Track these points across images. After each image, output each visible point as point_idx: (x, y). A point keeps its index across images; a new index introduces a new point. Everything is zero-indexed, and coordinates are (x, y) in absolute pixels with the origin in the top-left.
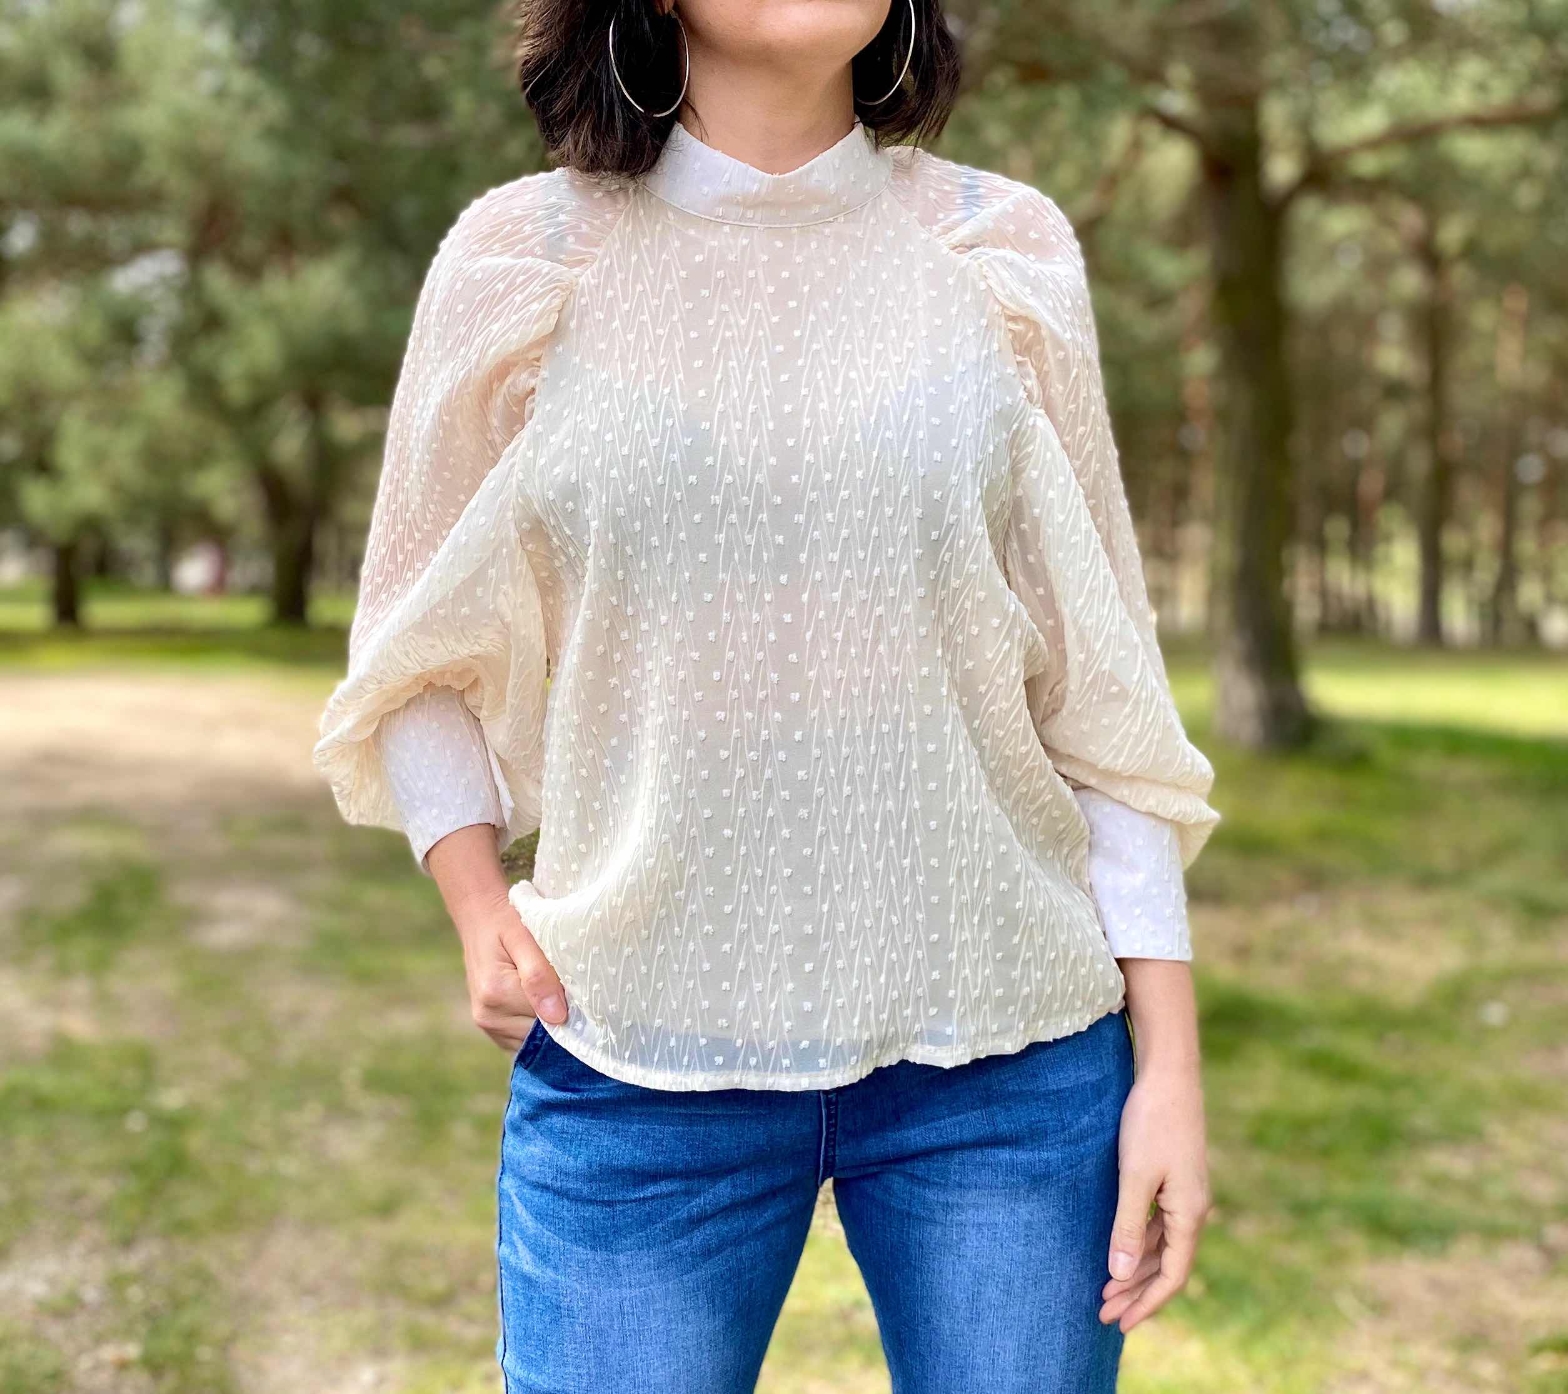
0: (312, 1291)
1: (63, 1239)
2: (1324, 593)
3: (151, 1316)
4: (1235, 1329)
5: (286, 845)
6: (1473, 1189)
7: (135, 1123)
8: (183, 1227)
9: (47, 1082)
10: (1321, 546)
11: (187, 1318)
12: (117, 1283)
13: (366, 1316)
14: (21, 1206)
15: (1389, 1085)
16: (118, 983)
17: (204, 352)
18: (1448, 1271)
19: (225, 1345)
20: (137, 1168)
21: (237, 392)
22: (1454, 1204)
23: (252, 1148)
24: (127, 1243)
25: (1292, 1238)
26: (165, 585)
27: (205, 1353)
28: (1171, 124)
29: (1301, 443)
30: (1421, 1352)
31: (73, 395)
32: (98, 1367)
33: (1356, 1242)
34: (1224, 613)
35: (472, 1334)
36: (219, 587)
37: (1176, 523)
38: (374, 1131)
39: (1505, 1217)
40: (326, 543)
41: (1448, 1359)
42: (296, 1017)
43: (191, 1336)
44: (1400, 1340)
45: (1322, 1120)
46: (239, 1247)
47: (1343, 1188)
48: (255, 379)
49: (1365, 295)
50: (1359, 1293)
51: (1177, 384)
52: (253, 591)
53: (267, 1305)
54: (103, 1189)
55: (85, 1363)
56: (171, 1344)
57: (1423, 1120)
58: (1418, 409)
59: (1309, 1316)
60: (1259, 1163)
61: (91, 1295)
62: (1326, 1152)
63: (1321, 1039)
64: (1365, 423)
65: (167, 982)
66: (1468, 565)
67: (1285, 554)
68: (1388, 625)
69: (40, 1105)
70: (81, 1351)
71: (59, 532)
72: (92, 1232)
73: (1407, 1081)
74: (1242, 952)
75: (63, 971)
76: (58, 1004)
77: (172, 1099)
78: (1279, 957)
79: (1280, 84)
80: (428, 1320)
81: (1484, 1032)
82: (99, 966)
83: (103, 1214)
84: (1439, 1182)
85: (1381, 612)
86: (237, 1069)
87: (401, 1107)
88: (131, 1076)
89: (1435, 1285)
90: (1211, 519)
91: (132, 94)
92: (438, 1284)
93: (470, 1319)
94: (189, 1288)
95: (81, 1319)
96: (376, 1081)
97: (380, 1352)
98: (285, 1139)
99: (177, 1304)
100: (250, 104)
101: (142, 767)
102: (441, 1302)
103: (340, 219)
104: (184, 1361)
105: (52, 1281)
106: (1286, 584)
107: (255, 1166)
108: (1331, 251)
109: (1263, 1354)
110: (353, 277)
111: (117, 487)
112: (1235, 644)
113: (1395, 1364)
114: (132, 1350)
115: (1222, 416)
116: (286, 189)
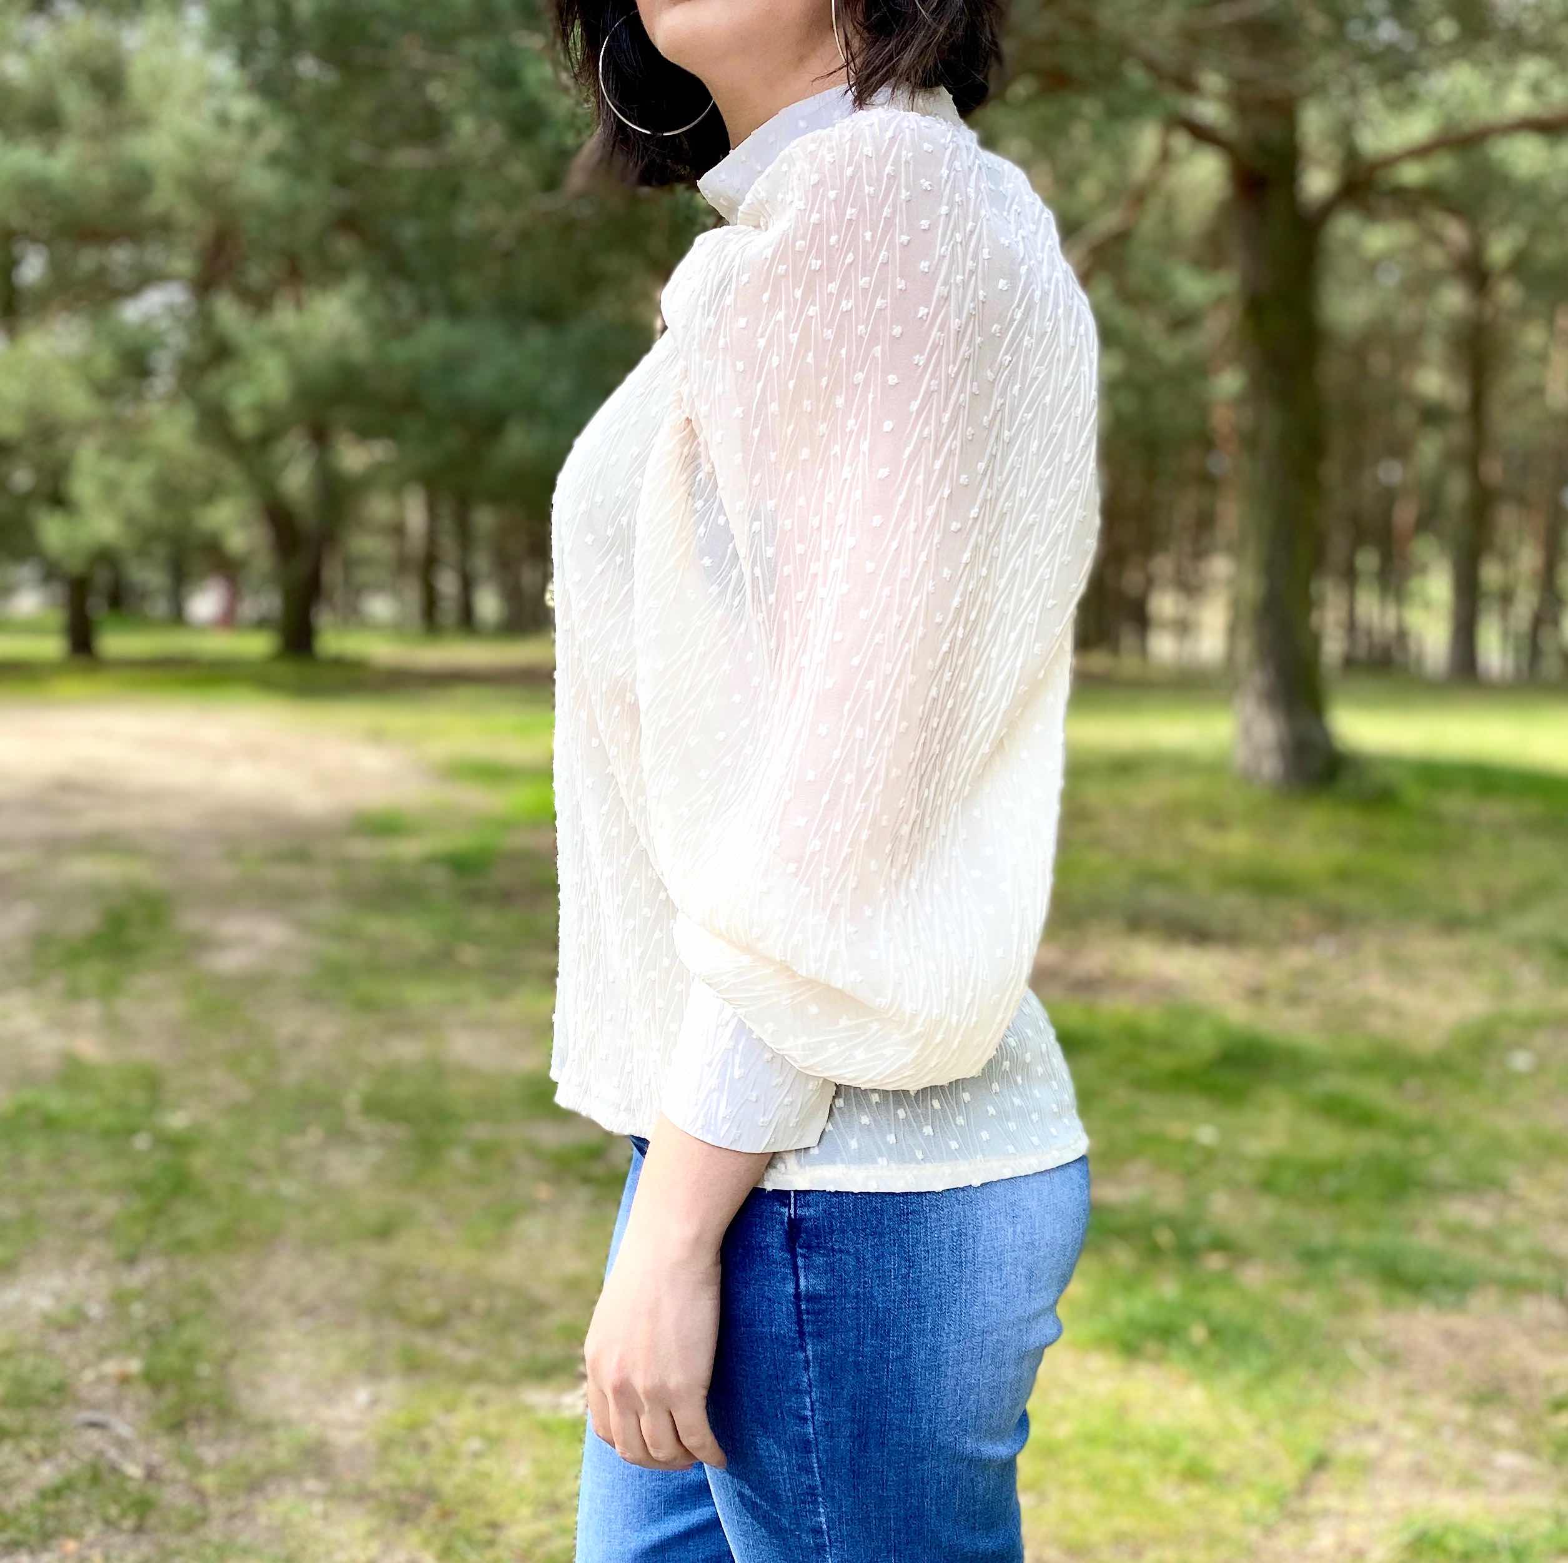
0: (309, 1311)
1: (69, 1256)
2: (1351, 626)
3: (152, 1332)
4: (1240, 1375)
5: (290, 874)
6: (1493, 1241)
7: (141, 1142)
8: (185, 1245)
9: (56, 1102)
10: (1350, 576)
11: (188, 1335)
12: (120, 1300)
13: (362, 1336)
14: (29, 1220)
15: (1407, 1132)
16: (124, 1006)
17: (213, 383)
18: (1462, 1323)
19: (224, 1362)
20: (141, 1187)
21: (246, 425)
22: (1474, 1255)
23: (257, 1170)
24: (131, 1260)
25: (1301, 1286)
26: (178, 618)
27: (204, 1369)
28: (1202, 134)
29: (1332, 471)
30: (1434, 1405)
31: (86, 427)
32: (101, 1380)
33: (1368, 1291)
34: (1245, 648)
35: (466, 1357)
36: (228, 620)
37: (1200, 554)
38: (373, 1154)
39: (1527, 1270)
40: (332, 574)
41: (1462, 1413)
42: (298, 1043)
43: (191, 1352)
44: (1410, 1393)
45: (1338, 1166)
46: (240, 1266)
47: (1355, 1237)
48: (262, 409)
49: (1406, 315)
50: (1367, 1342)
51: (1203, 409)
52: (261, 624)
53: (265, 1324)
54: (109, 1207)
55: (89, 1375)
56: (172, 1359)
57: (1442, 1168)
58: (1458, 434)
59: (1317, 1365)
60: (1267, 1208)
61: (95, 1310)
62: (1339, 1198)
63: (1336, 1083)
64: (1401, 449)
65: (174, 1007)
66: (1506, 597)
67: (1314, 587)
68: (1420, 660)
69: (49, 1124)
70: (84, 1365)
71: (75, 565)
72: (98, 1248)
73: (1427, 1129)
74: (1257, 994)
75: (74, 994)
76: (68, 1026)
77: (177, 1121)
78: (1294, 999)
79: (1319, 89)
80: (422, 1341)
81: (1511, 1079)
82: (109, 989)
83: (107, 1232)
84: (1458, 1232)
85: (1413, 646)
86: (241, 1092)
87: (400, 1132)
88: (138, 1098)
89: (1450, 1337)
90: (1234, 550)
91: (142, 122)
92: (433, 1307)
93: (463, 1342)
94: (190, 1306)
95: (86, 1334)
96: (374, 1106)
97: (374, 1373)
98: (285, 1161)
99: (179, 1322)
100: (252, 128)
101: (154, 796)
102: (436, 1325)
103: (345, 246)
104: (185, 1377)
105: (58, 1297)
106: (1315, 617)
107: (257, 1186)
108: (1372, 267)
109: (1266, 1401)
110: (360, 305)
111: (130, 520)
112: (1257, 679)
113: (1405, 1416)
114: (134, 1366)
115: (1250, 442)
116: (293, 215)
